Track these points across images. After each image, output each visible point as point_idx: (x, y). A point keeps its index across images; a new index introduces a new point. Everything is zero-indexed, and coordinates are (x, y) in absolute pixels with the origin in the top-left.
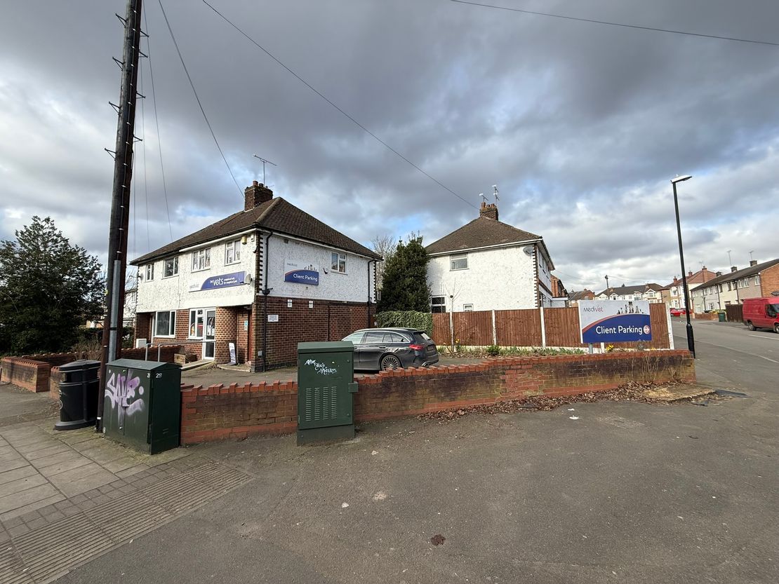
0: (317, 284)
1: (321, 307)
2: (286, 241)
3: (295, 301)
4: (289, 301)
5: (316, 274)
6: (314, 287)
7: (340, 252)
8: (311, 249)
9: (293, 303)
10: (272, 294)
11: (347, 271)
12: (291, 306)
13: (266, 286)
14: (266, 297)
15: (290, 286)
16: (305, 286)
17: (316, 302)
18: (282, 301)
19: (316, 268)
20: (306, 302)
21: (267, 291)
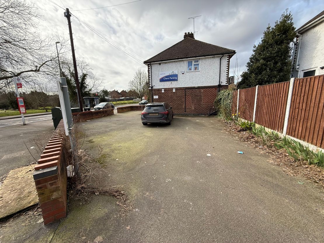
0: (177, 80)
1: (180, 91)
2: (160, 64)
3: (166, 90)
4: (162, 90)
5: (176, 76)
6: (176, 82)
7: (193, 60)
8: (174, 64)
9: (164, 90)
10: (154, 88)
11: (200, 69)
12: (164, 92)
13: (152, 85)
14: (152, 89)
15: (163, 83)
16: (170, 82)
17: (177, 89)
18: (160, 90)
19: (176, 72)
20: (172, 89)
21: (152, 87)
